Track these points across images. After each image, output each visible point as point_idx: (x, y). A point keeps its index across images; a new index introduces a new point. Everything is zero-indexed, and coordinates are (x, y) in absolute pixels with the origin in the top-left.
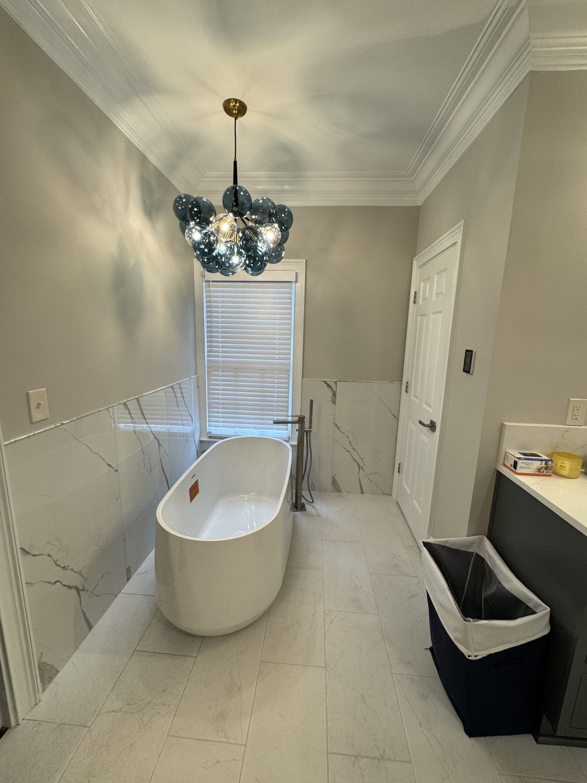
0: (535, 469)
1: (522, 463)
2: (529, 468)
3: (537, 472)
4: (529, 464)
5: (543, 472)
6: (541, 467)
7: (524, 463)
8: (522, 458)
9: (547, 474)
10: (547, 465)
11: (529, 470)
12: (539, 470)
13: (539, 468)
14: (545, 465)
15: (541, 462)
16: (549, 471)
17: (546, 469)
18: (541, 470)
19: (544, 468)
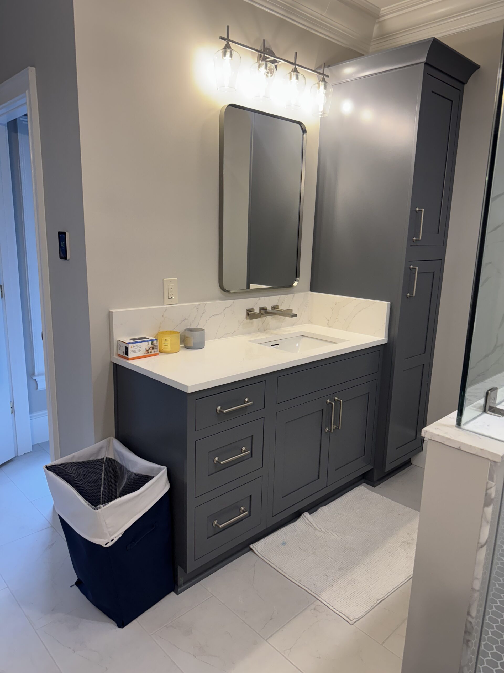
0: (144, 351)
1: (131, 347)
2: (139, 351)
3: (146, 353)
4: (138, 347)
5: (151, 352)
6: (148, 348)
7: (134, 347)
8: (131, 343)
9: (155, 353)
10: (153, 345)
11: (139, 352)
12: (147, 351)
13: (147, 349)
14: (152, 345)
15: (148, 343)
16: (156, 350)
17: (153, 349)
18: (149, 351)
19: (151, 349)
